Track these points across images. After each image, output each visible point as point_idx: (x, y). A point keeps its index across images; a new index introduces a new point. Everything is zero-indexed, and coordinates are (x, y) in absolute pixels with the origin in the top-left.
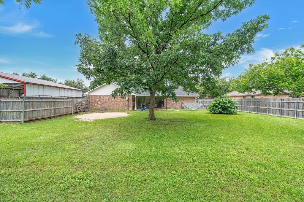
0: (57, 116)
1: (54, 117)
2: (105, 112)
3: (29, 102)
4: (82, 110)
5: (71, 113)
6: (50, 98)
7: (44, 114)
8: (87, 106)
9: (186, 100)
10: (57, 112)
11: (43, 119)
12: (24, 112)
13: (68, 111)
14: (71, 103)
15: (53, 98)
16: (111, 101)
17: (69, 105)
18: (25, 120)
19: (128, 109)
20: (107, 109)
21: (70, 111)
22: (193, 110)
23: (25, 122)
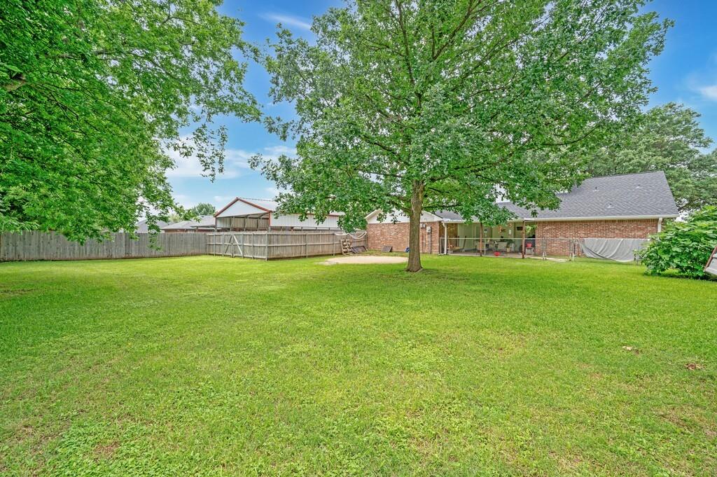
0: (310, 256)
1: (305, 257)
2: (389, 255)
3: (273, 235)
4: (349, 250)
5: (331, 253)
6: (300, 230)
7: (290, 252)
8: (362, 244)
9: (617, 232)
10: (309, 251)
11: (289, 258)
12: (269, 247)
13: (327, 250)
14: (331, 238)
15: (304, 230)
16: (399, 235)
17: (329, 241)
18: (269, 257)
19: (431, 253)
20: (394, 249)
21: (331, 250)
22: (620, 264)
23: (268, 259)
